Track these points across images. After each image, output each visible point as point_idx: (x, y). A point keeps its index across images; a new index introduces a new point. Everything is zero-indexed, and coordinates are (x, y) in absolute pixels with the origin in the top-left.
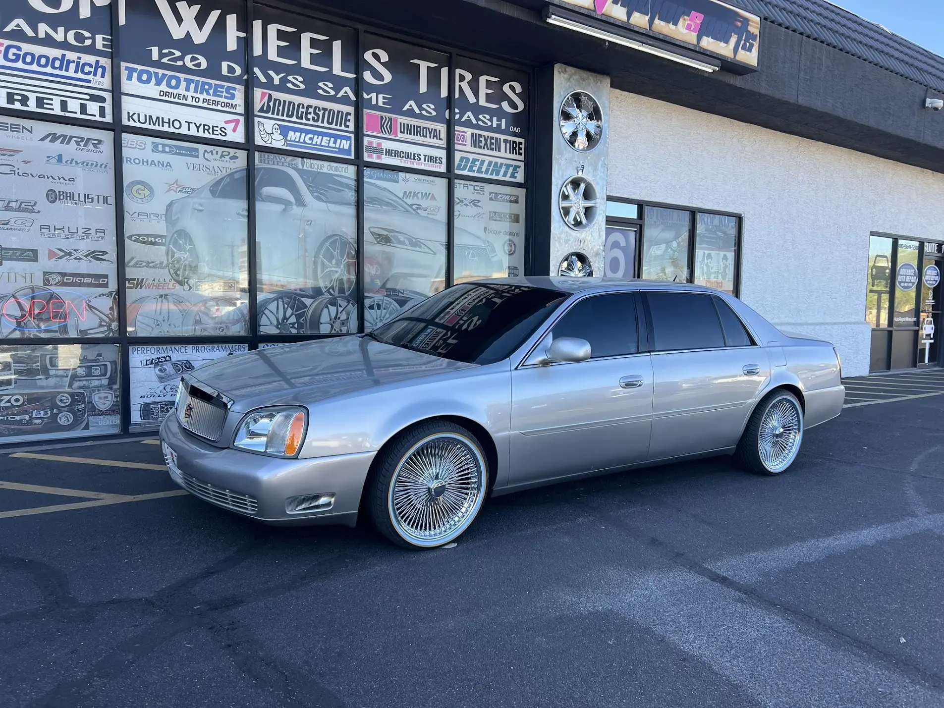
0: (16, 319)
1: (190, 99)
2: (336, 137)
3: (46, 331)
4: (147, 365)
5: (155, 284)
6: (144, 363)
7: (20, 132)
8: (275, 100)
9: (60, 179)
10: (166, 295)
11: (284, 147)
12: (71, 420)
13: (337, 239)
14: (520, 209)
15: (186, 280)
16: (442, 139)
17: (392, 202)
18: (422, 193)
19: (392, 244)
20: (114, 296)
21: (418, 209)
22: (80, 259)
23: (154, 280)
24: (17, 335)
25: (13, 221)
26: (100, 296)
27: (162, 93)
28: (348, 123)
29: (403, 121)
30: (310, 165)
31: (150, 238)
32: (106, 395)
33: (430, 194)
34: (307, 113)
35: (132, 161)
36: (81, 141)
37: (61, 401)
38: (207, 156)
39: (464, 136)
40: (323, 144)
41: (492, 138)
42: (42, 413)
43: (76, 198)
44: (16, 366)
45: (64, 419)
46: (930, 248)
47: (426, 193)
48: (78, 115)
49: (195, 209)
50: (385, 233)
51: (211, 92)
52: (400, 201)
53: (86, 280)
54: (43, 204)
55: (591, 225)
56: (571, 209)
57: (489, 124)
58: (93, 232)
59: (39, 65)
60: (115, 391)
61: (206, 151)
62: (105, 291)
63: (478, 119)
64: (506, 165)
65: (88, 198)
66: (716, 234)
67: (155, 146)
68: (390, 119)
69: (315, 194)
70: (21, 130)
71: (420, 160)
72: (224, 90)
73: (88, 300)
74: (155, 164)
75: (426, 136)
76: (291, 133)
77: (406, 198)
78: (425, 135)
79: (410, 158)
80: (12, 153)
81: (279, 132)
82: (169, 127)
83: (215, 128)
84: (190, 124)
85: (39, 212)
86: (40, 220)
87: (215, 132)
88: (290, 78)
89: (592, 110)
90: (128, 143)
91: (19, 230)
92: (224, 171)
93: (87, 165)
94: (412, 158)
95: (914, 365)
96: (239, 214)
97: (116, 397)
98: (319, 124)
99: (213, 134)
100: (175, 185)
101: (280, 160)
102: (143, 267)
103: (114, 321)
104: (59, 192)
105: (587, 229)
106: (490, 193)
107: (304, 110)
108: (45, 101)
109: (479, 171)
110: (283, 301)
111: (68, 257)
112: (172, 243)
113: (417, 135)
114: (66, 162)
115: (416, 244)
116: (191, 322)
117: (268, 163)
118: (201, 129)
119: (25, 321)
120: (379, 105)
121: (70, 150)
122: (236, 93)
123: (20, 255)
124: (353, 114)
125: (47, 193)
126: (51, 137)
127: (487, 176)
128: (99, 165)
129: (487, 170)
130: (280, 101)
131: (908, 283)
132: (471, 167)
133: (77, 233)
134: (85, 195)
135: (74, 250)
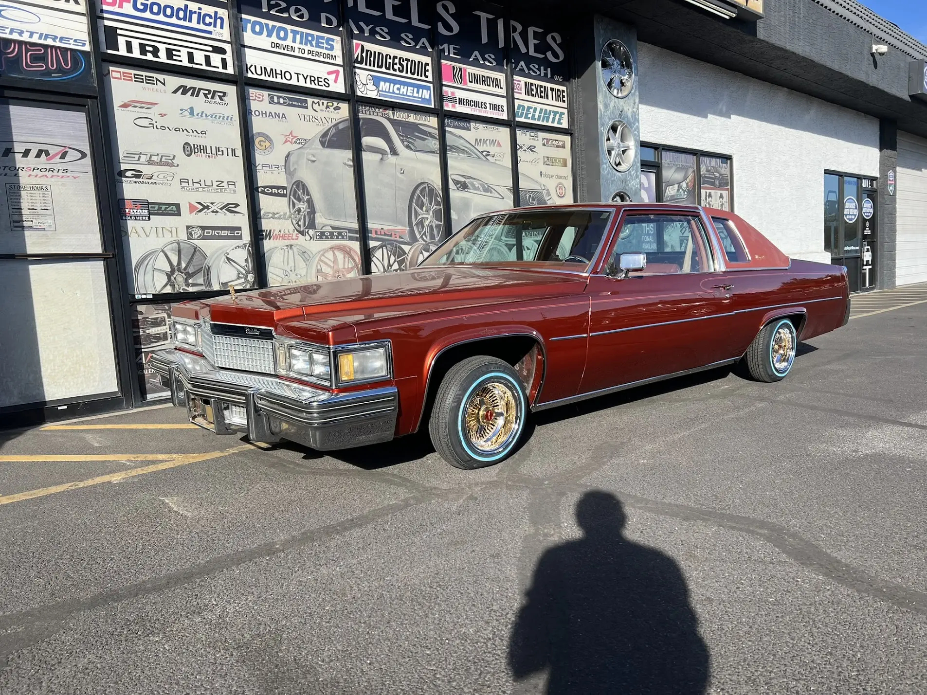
0: (166, 273)
1: (297, 50)
3: (194, 285)
5: (281, 235)
7: (154, 84)
8: (367, 51)
9: (193, 132)
10: (291, 246)
11: (377, 97)
13: (425, 187)
14: (566, 153)
15: (307, 230)
16: (502, 88)
17: (465, 149)
18: (490, 140)
19: (469, 190)
20: (248, 248)
21: (489, 155)
22: (217, 212)
23: (280, 231)
24: (168, 290)
25: (155, 175)
26: (236, 248)
27: (273, 46)
28: (427, 73)
29: (471, 71)
30: (399, 116)
31: (273, 190)
33: (496, 141)
34: (394, 64)
35: (253, 113)
38: (315, 107)
39: (519, 84)
40: (408, 94)
41: (541, 86)
43: (209, 151)
46: (865, 184)
47: (493, 140)
48: (204, 67)
49: (309, 160)
50: (462, 179)
51: (314, 43)
52: (473, 148)
54: (181, 157)
56: (613, 151)
57: (538, 73)
58: (225, 184)
59: (165, 15)
61: (313, 102)
62: (240, 243)
63: (529, 69)
64: (554, 111)
65: (219, 151)
66: (714, 175)
67: (271, 98)
68: (460, 69)
69: (406, 143)
70: (155, 82)
71: (486, 109)
72: (324, 41)
73: (226, 253)
74: (272, 115)
75: (490, 85)
76: (382, 83)
77: (477, 145)
78: (488, 84)
79: (479, 107)
80: (149, 106)
81: (372, 83)
82: (282, 78)
83: (320, 79)
84: (299, 75)
85: (178, 165)
87: (320, 83)
88: (378, 29)
89: (624, 58)
91: (162, 184)
92: (330, 122)
93: (215, 117)
98: (404, 74)
99: (318, 85)
101: (375, 110)
102: (270, 218)
103: (249, 273)
104: (194, 145)
106: (543, 140)
107: (391, 61)
108: (174, 53)
109: (533, 118)
110: (387, 249)
111: (206, 210)
112: (292, 194)
113: (483, 85)
114: (197, 115)
115: (487, 189)
116: (314, 271)
117: (366, 113)
118: (308, 80)
119: (175, 276)
120: (451, 55)
121: (199, 103)
122: (334, 44)
123: (165, 210)
124: (430, 64)
125: (184, 147)
126: (182, 89)
127: (540, 123)
128: (225, 118)
129: (539, 117)
130: (371, 52)
131: (852, 215)
132: (527, 114)
133: (212, 186)
134: (216, 147)
135: (210, 203)
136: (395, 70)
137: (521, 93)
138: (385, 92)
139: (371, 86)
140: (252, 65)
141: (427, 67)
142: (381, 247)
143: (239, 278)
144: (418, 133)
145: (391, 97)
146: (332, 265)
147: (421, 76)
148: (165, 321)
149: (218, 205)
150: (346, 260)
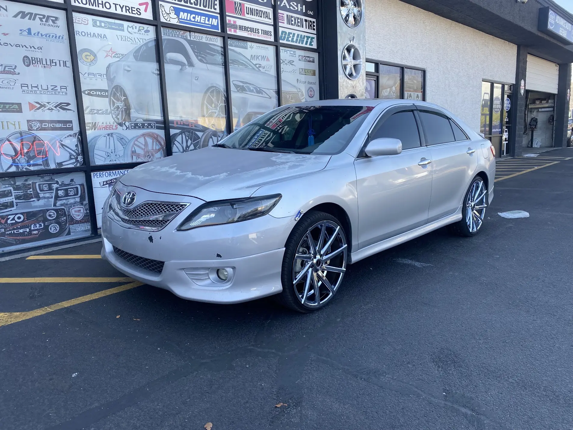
0: (11, 157)
2: (209, 17)
3: (34, 165)
4: (104, 185)
5: (104, 126)
6: (102, 184)
9: (31, 48)
10: (112, 134)
11: (178, 24)
12: (58, 229)
13: (214, 89)
14: (315, 66)
17: (244, 62)
18: (261, 56)
19: (246, 92)
20: (78, 136)
21: (260, 67)
22: (52, 109)
23: (103, 123)
24: (13, 169)
26: (68, 136)
28: (216, 7)
29: (248, 6)
30: (195, 37)
31: (97, 92)
32: (79, 209)
33: (266, 56)
35: (80, 34)
36: (44, 18)
37: (50, 216)
38: (130, 29)
39: (283, 16)
40: (202, 21)
41: (298, 18)
42: (38, 225)
43: (44, 63)
44: (16, 193)
45: (53, 229)
46: (506, 87)
47: (263, 56)
49: (125, 70)
50: (241, 84)
52: (248, 61)
53: (58, 125)
54: (21, 67)
55: (358, 76)
56: (347, 66)
57: (296, 8)
58: (58, 88)
60: (86, 205)
62: (71, 132)
63: (290, 5)
64: (307, 37)
65: (53, 63)
66: (414, 82)
67: (95, 22)
68: (240, 4)
71: (259, 33)
73: (61, 140)
74: (96, 36)
75: (261, 17)
76: (181, 13)
77: (253, 60)
78: (261, 15)
81: (174, 13)
82: (103, 7)
83: (133, 9)
84: (117, 5)
85: (19, 74)
86: (21, 79)
87: (133, 12)
90: (76, 20)
91: (6, 88)
92: (141, 42)
93: (49, 37)
94: (254, 31)
95: (500, 157)
96: (153, 73)
97: (86, 210)
98: (198, 7)
100: (110, 52)
101: (176, 33)
102: (95, 114)
103: (79, 155)
104: (32, 58)
105: (356, 79)
106: (299, 56)
109: (292, 41)
110: (185, 135)
111: (43, 108)
112: (112, 96)
113: (256, 16)
114: (34, 34)
115: (259, 91)
116: (130, 153)
117: (169, 35)
118: (124, 9)
119: (18, 159)
121: (36, 25)
123: (9, 108)
125: (23, 59)
126: (21, 14)
127: (297, 44)
128: (58, 37)
129: (297, 40)
131: (497, 108)
132: (288, 38)
133: (48, 89)
134: (50, 60)
135: (47, 103)
136: (191, 4)
137: (284, 23)
138: (184, 19)
139: (173, 15)
141: (216, 2)
142: (181, 133)
143: (71, 159)
144: (208, 50)
145: (189, 24)
146: (143, 147)
148: (11, 193)
149: (52, 105)
150: (155, 143)
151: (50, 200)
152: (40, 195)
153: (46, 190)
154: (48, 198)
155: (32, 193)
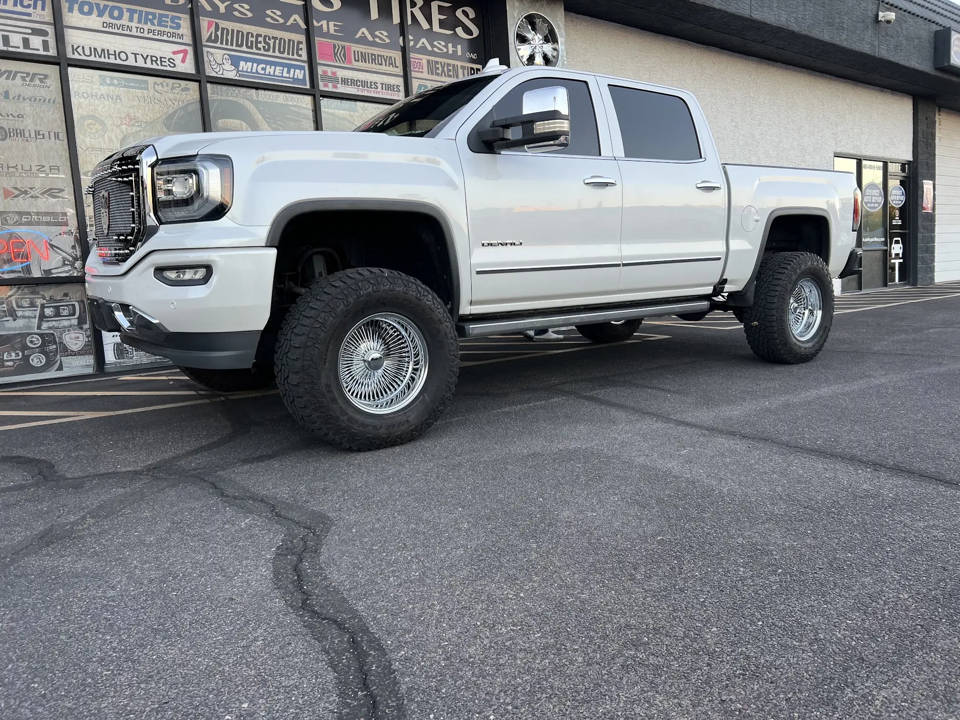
1: (134, 30)
2: (289, 67)
3: (9, 272)
8: (223, 29)
9: (8, 116)
11: (236, 78)
12: (44, 361)
16: (398, 67)
20: (75, 234)
22: (37, 197)
26: (60, 234)
27: (105, 25)
28: (300, 52)
29: (356, 49)
30: (265, 97)
32: (78, 335)
34: (257, 42)
35: (80, 95)
36: (28, 77)
37: (31, 342)
38: (158, 88)
39: (420, 63)
40: (276, 73)
41: (449, 65)
42: (13, 355)
43: (27, 135)
45: (37, 360)
48: (22, 50)
51: (156, 22)
57: (445, 50)
58: (47, 169)
60: (86, 330)
62: (64, 229)
63: (433, 46)
65: (39, 135)
67: (103, 79)
68: (343, 47)
69: (273, 125)
71: (377, 88)
72: (169, 20)
73: (49, 239)
74: (104, 98)
75: (381, 64)
76: (242, 63)
78: (380, 62)
79: (367, 87)
81: (230, 63)
82: (116, 59)
83: (163, 60)
84: (137, 56)
87: (163, 63)
88: (236, 6)
89: (547, 32)
90: (74, 77)
92: (177, 104)
93: (35, 100)
94: (369, 86)
95: (885, 285)
97: (88, 337)
98: (270, 53)
99: (162, 65)
100: (127, 119)
101: (234, 91)
103: (77, 260)
104: (9, 129)
107: (254, 39)
111: (24, 195)
113: (372, 63)
114: (14, 98)
117: (222, 95)
118: (149, 60)
120: (331, 32)
121: (15, 86)
122: (181, 22)
124: (304, 43)
128: (47, 101)
130: (228, 30)
131: (874, 203)
133: (31, 170)
134: (35, 131)
135: (30, 188)
136: (260, 49)
137: (422, 72)
138: (247, 72)
139: (228, 66)
140: (79, 47)
141: (300, 45)
144: (287, 114)
145: (254, 77)
147: (293, 55)
149: (39, 190)
151: (33, 320)
152: (17, 312)
153: (27, 307)
154: (29, 317)
155: (5, 309)
